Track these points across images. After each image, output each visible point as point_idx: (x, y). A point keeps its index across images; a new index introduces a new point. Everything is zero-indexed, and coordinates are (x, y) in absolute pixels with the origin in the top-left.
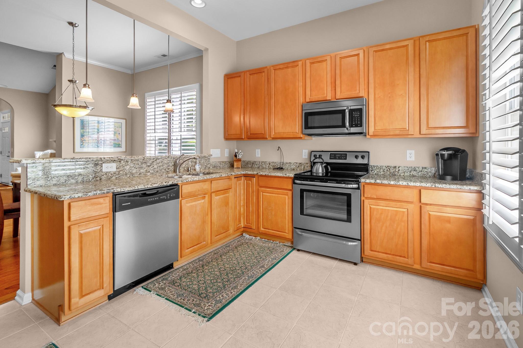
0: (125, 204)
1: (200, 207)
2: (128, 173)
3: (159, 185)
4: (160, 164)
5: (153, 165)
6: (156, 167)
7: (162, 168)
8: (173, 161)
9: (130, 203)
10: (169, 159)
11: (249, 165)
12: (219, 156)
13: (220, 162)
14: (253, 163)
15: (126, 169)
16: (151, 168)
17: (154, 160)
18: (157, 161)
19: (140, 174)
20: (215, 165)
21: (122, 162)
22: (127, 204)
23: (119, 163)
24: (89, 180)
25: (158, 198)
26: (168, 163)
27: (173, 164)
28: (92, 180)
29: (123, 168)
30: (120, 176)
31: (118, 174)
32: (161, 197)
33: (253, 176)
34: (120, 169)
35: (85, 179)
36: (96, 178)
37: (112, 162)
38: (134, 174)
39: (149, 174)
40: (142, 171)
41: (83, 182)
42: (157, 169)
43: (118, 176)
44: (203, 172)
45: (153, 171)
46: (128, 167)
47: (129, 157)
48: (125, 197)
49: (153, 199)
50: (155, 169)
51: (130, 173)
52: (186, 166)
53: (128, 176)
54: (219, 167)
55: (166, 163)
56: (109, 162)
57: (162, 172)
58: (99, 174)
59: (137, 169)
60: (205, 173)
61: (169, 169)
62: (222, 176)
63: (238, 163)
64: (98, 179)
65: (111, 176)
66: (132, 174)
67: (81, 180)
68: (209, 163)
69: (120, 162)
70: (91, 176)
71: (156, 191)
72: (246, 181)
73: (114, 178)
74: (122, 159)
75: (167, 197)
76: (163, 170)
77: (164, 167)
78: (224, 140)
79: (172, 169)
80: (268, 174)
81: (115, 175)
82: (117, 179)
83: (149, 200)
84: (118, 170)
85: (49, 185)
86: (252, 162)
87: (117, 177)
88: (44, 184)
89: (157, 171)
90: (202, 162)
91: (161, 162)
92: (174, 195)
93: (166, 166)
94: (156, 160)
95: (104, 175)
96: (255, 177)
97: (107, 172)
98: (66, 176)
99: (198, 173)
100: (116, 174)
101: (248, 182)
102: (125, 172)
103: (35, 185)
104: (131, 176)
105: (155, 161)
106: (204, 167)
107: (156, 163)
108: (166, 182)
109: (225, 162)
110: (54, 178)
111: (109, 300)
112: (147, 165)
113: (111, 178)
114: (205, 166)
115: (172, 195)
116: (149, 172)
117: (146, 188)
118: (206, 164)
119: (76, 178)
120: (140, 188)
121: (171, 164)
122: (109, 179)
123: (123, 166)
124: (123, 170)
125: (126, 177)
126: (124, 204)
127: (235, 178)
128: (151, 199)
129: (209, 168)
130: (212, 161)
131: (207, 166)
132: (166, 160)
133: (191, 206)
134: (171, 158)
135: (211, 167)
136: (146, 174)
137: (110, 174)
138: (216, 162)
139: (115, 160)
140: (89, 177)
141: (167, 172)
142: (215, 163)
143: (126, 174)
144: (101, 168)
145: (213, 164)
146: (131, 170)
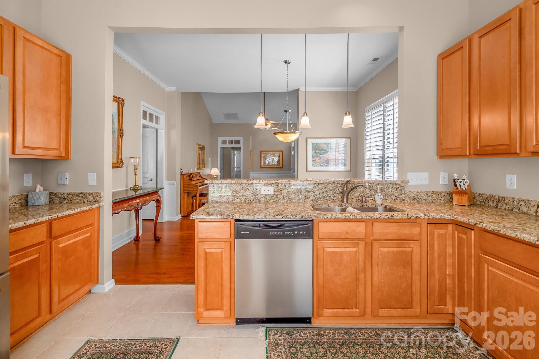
0: (244, 233)
1: (349, 257)
2: (285, 197)
3: (283, 218)
4: (323, 191)
5: (314, 191)
6: (317, 193)
7: (325, 195)
8: (340, 187)
9: (248, 233)
10: (335, 185)
11: (491, 203)
12: (426, 182)
13: (427, 194)
14: (499, 200)
15: (284, 193)
16: (312, 194)
17: (316, 185)
18: (319, 187)
19: (298, 200)
20: (415, 196)
21: (280, 185)
22: (246, 233)
23: (277, 187)
24: (250, 201)
25: (281, 233)
26: (334, 190)
27: (341, 190)
28: (252, 201)
29: (281, 192)
30: (277, 200)
31: (276, 198)
32: (286, 233)
33: (470, 228)
34: (278, 193)
35: (247, 199)
36: (256, 199)
37: (270, 185)
38: (292, 199)
39: (309, 200)
40: (300, 196)
41: (246, 202)
42: (319, 195)
43: (276, 200)
44: (385, 206)
45: (314, 198)
46: (286, 191)
47: (286, 181)
48: (243, 225)
49: (276, 233)
50: (316, 195)
51: (287, 198)
52: (361, 195)
53: (286, 200)
54: (425, 200)
55: (331, 189)
56: (267, 185)
57: (325, 199)
58: (259, 196)
59: (295, 194)
60: (387, 207)
61: (334, 197)
62: (395, 217)
63: (460, 197)
64: (258, 200)
65: (269, 199)
66: (290, 198)
67: (244, 200)
68: (403, 192)
69: (278, 185)
70: (252, 198)
71: (280, 225)
72: (456, 232)
73: (272, 201)
74: (279, 183)
75: (294, 234)
76: (327, 198)
77: (328, 194)
78: (437, 158)
79: (340, 198)
80: (499, 229)
81: (272, 198)
82: (274, 202)
83: (270, 233)
84: (275, 194)
85: (221, 201)
86: (497, 197)
87: (274, 200)
88: (218, 201)
89: (319, 198)
90: (389, 190)
91: (324, 188)
92: (304, 233)
93: (331, 192)
94: (317, 185)
95: (263, 198)
96: (473, 230)
97: (266, 195)
98: (233, 196)
99: (377, 206)
100: (274, 197)
101: (460, 235)
102: (283, 196)
103: (213, 201)
104: (289, 201)
105: (316, 187)
106: (394, 198)
107: (317, 189)
108: (292, 216)
109: (439, 194)
110: (225, 196)
111: (236, 324)
112: (307, 190)
113: (269, 201)
114: (396, 196)
115: (301, 233)
116: (309, 198)
117: (267, 219)
118: (396, 195)
119: (240, 198)
120: (259, 218)
121: (338, 191)
122: (268, 201)
123: (281, 190)
124: (281, 194)
125: (283, 202)
126: (242, 233)
127: (428, 223)
128: (273, 233)
129: (404, 200)
130: (407, 190)
131: (398, 197)
132: (331, 185)
133: (333, 252)
134: (338, 183)
135: (407, 199)
136: (306, 200)
137: (268, 197)
138: (418, 192)
139: (273, 184)
140: (250, 198)
141: (332, 201)
142: (416, 193)
143: (284, 199)
144: (260, 191)
145: (412, 195)
146: (288, 195)
